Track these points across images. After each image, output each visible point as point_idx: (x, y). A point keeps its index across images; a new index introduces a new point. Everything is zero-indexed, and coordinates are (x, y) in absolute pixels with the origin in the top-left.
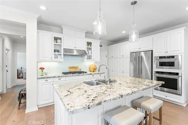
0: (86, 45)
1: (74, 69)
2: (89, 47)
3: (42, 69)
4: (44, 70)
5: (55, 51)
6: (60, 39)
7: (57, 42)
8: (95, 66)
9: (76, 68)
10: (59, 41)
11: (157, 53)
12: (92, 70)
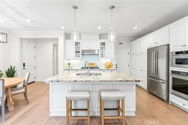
0: (100, 45)
1: (91, 65)
2: (104, 47)
3: (69, 64)
4: (70, 65)
5: (76, 52)
6: (79, 43)
7: (77, 46)
8: (111, 63)
9: (93, 64)
10: (79, 45)
11: (173, 47)
12: (107, 66)
